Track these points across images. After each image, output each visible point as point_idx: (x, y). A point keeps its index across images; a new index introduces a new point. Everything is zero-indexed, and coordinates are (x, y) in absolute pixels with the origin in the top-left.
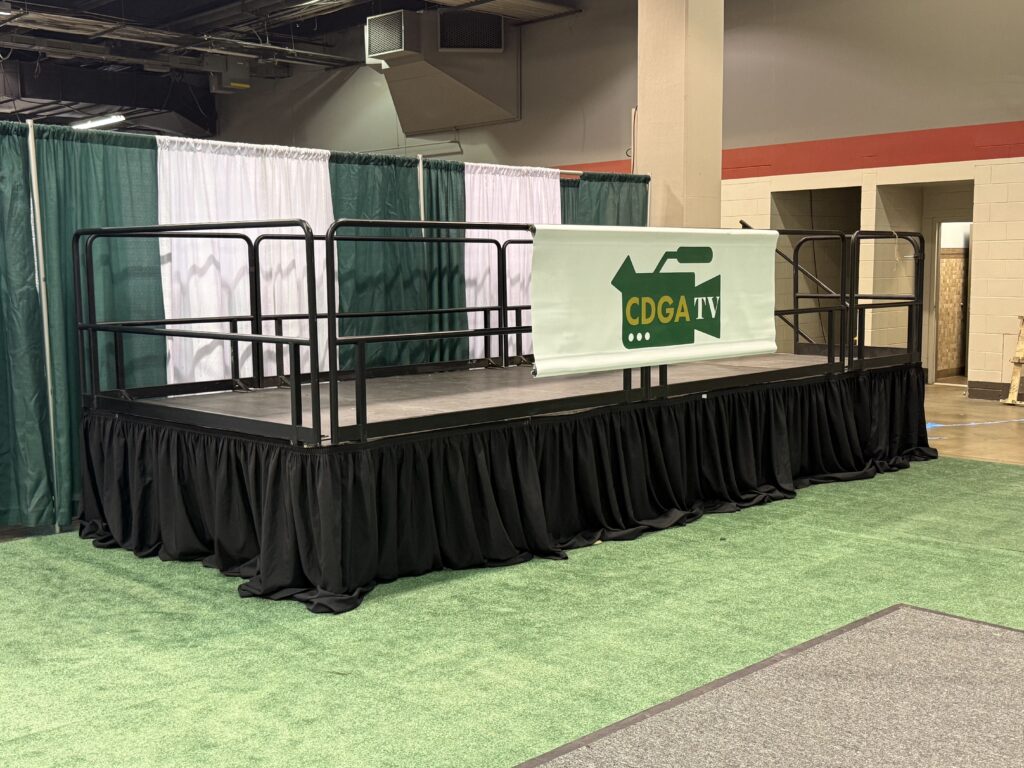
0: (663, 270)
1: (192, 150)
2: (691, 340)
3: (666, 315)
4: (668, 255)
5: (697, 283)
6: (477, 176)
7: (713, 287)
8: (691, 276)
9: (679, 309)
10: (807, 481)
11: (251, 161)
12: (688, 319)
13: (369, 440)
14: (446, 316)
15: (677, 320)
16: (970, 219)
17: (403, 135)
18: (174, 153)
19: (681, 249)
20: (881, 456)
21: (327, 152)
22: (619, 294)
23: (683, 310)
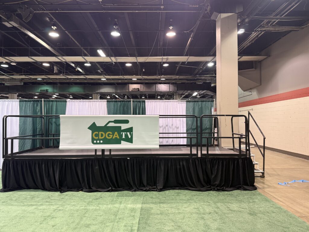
0: (108, 126)
2: (120, 143)
4: (110, 122)
5: (122, 129)
7: (130, 130)
8: (120, 127)
12: (118, 138)
15: (114, 138)
18: (70, 103)
19: (115, 120)
21: (106, 100)
22: (91, 131)
23: (116, 135)
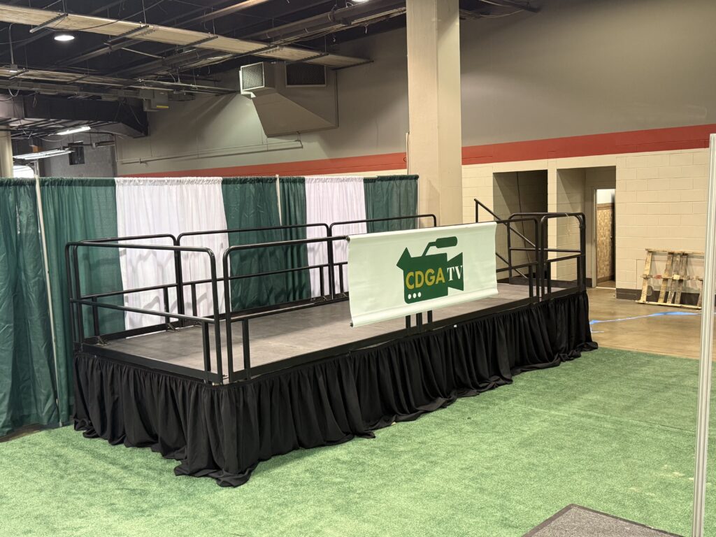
0: (427, 254)
1: (137, 184)
2: (446, 294)
3: (430, 280)
4: (431, 244)
5: (449, 259)
6: (313, 184)
7: (458, 260)
8: (445, 255)
9: (438, 275)
10: (519, 370)
11: (174, 188)
12: (444, 281)
13: (252, 378)
14: (296, 272)
15: (437, 283)
16: (614, 187)
17: (265, 136)
18: (126, 188)
19: (438, 240)
20: (563, 350)
21: (220, 179)
22: (401, 272)
23: (440, 277)
